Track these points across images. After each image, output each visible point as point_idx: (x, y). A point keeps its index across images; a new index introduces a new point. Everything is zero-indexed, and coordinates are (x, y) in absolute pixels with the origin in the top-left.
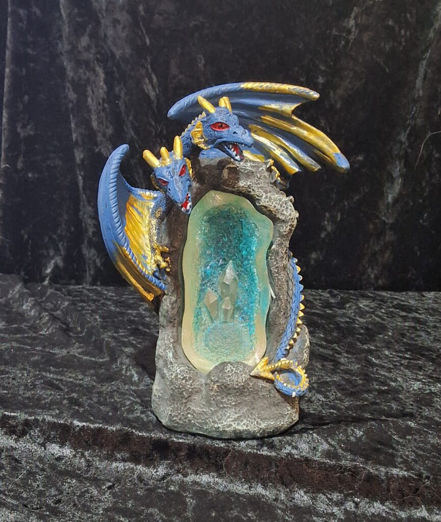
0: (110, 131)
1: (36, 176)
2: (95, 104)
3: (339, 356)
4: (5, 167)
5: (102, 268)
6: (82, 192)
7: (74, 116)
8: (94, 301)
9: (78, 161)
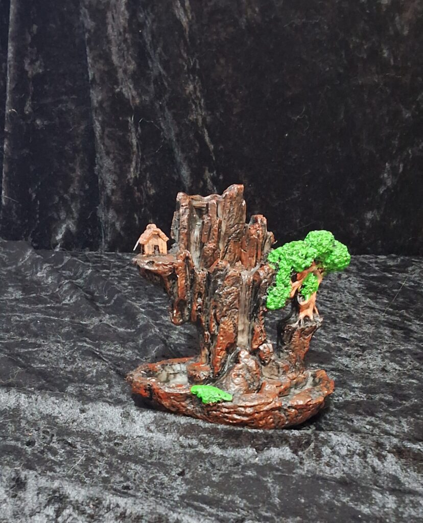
0: (132, 67)
1: (45, 123)
2: (116, 33)
3: (410, 323)
4: (11, 113)
5: (122, 233)
6: (99, 141)
7: (91, 50)
8: (119, 267)
9: (95, 103)
